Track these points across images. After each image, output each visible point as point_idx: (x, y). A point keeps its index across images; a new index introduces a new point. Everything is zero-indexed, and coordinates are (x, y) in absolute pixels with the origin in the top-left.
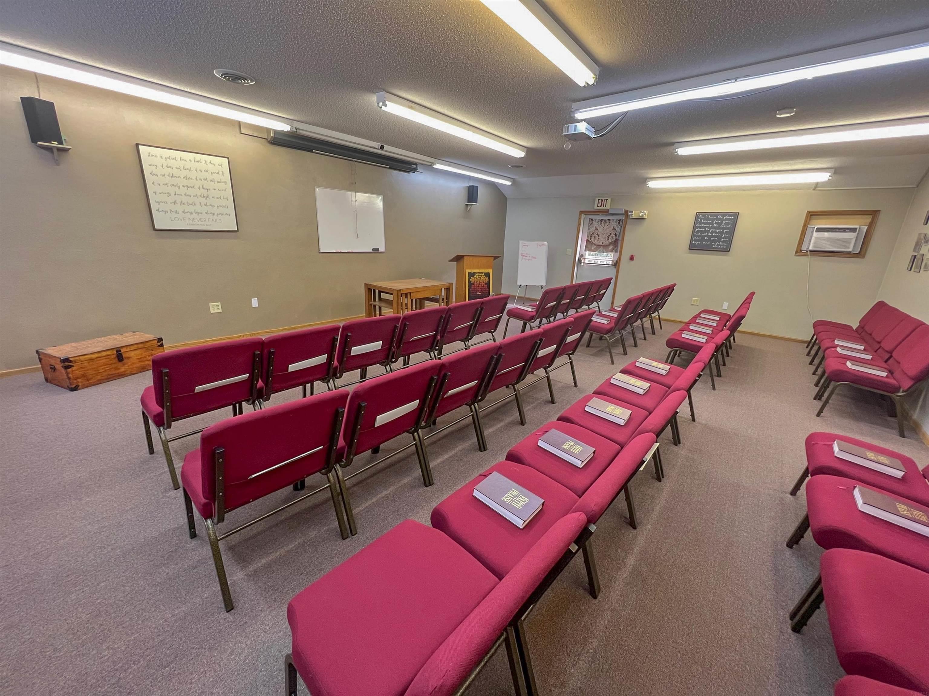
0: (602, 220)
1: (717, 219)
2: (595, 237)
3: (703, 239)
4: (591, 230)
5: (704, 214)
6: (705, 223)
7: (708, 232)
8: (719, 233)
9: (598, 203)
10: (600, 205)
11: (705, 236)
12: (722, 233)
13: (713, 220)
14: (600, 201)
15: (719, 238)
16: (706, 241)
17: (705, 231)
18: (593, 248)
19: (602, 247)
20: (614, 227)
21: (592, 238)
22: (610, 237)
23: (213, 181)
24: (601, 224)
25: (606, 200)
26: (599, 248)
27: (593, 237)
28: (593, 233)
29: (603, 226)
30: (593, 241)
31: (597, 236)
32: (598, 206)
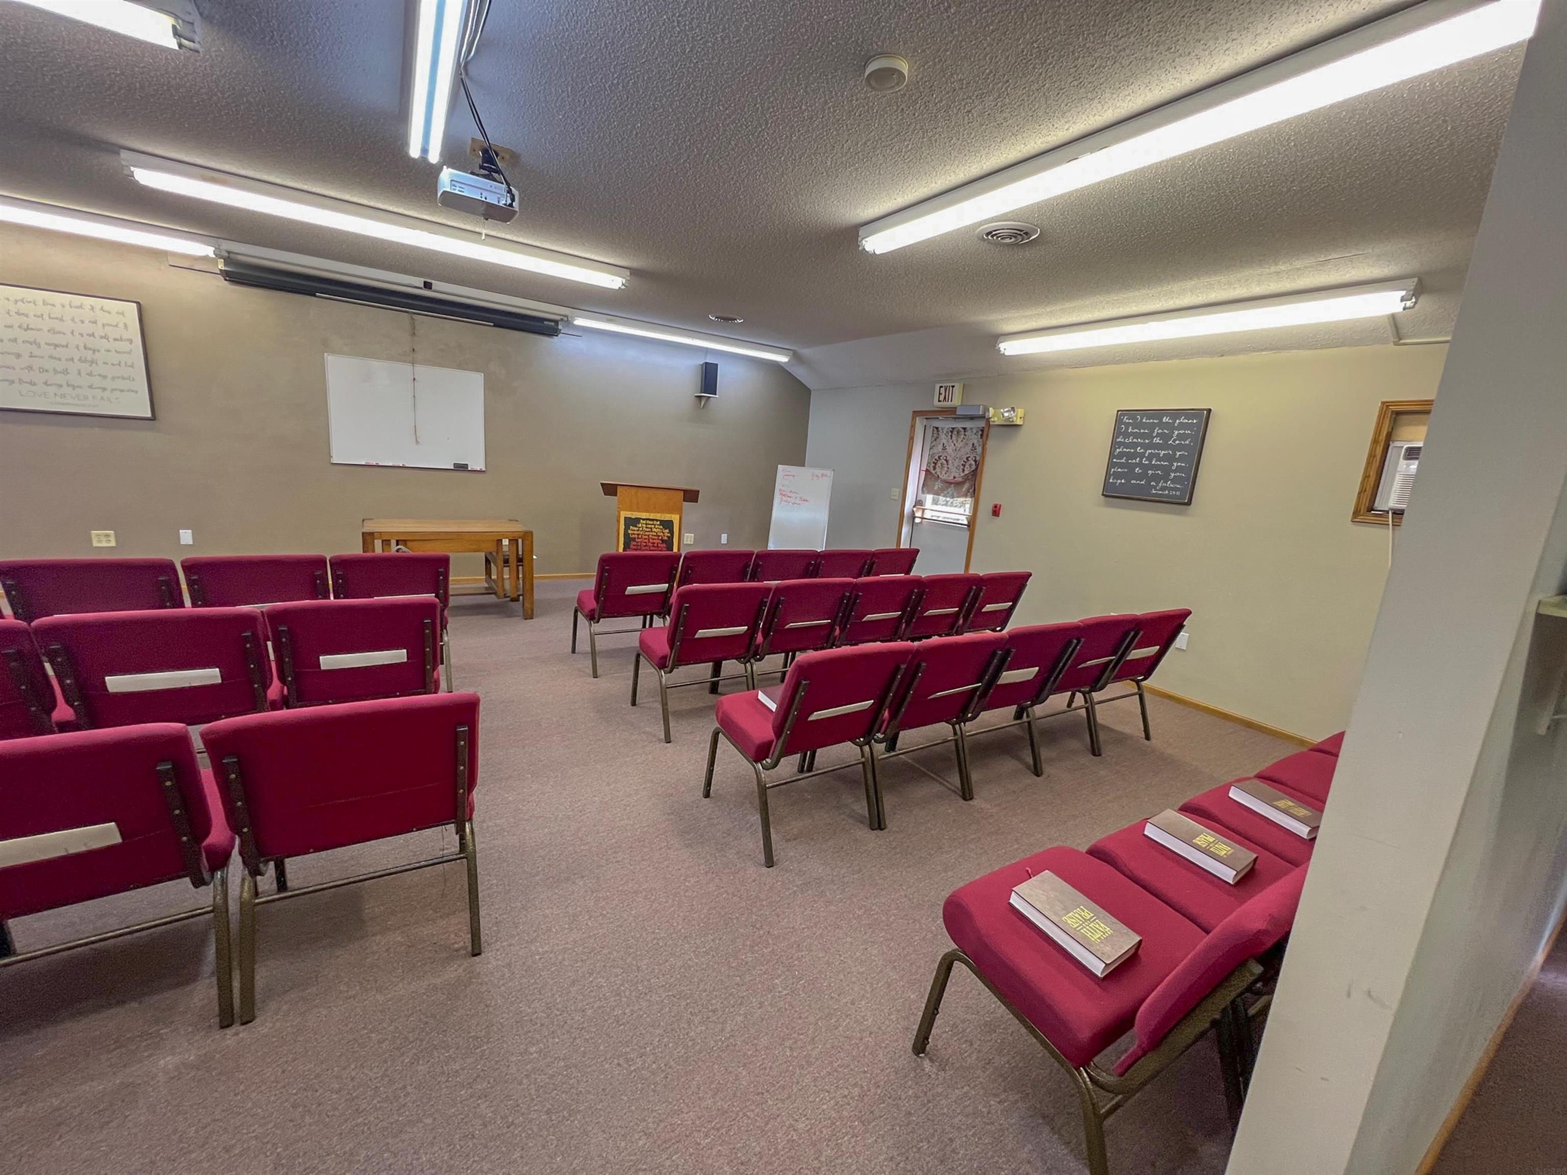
0: (953, 429)
1: (1161, 425)
2: (942, 464)
3: (1130, 475)
4: (935, 450)
5: (1131, 413)
6: (1136, 435)
7: (1142, 456)
8: (1166, 458)
9: (940, 394)
10: (942, 398)
11: (1137, 465)
12: (1171, 459)
13: (1152, 427)
14: (943, 390)
15: (1167, 471)
16: (1139, 477)
17: (1134, 455)
18: (936, 488)
19: (952, 485)
20: (973, 444)
21: (937, 466)
22: (967, 466)
23: (105, 337)
24: (951, 436)
25: (953, 387)
26: (947, 488)
27: (939, 464)
28: (939, 457)
29: (955, 442)
30: (939, 473)
31: (945, 462)
32: (939, 401)
